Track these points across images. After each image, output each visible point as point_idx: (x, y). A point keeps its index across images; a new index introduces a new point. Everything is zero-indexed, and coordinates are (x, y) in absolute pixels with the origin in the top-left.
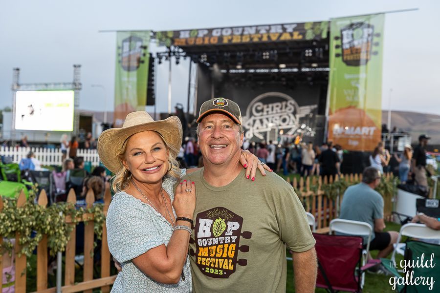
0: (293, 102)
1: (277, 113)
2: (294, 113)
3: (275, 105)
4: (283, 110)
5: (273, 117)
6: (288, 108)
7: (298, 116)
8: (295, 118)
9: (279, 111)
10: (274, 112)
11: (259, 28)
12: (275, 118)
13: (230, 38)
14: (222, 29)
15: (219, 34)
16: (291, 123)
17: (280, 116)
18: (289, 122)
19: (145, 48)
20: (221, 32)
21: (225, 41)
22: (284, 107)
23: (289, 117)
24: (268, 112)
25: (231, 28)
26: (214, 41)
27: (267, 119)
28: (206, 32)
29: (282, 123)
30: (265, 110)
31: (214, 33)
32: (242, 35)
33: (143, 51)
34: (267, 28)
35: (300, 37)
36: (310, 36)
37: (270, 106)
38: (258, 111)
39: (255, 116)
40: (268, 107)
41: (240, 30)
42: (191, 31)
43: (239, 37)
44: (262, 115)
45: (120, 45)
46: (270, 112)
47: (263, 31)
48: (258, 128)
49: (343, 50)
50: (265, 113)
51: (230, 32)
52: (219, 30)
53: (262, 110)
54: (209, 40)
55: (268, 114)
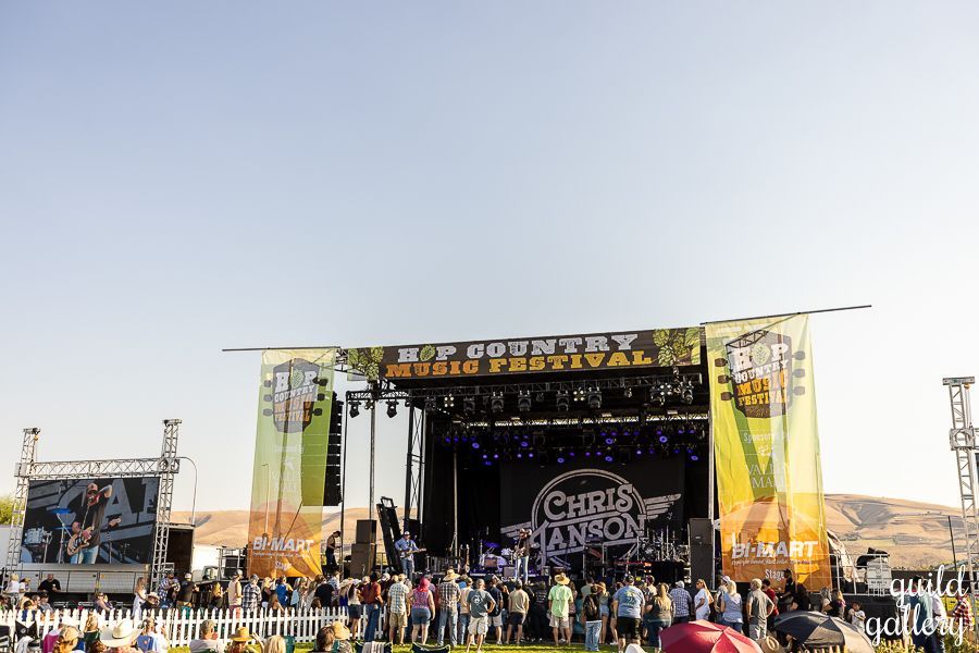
0: (629, 488)
1: (597, 513)
2: (634, 512)
3: (591, 495)
4: (611, 506)
5: (589, 522)
6: (619, 502)
7: (642, 518)
8: (638, 522)
9: (603, 509)
10: (592, 510)
11: (562, 342)
12: (594, 523)
13: (504, 362)
14: (487, 343)
15: (480, 355)
16: (629, 534)
17: (605, 520)
18: (625, 531)
19: (323, 382)
20: (485, 350)
21: (495, 369)
22: (611, 499)
23: (625, 520)
24: (577, 510)
25: (505, 342)
26: (471, 369)
27: (577, 525)
28: (453, 350)
29: (607, 534)
30: (572, 506)
31: (470, 353)
32: (528, 356)
33: (318, 389)
34: (579, 341)
35: (648, 361)
36: (665, 359)
37: (582, 497)
38: (555, 510)
39: (551, 521)
40: (577, 501)
41: (524, 345)
42: (421, 347)
43: (524, 360)
44: (565, 519)
45: (269, 377)
46: (583, 512)
47: (571, 349)
48: (557, 547)
49: (735, 385)
50: (572, 514)
51: (502, 349)
52: (481, 347)
53: (565, 508)
54: (461, 367)
55: (577, 517)
